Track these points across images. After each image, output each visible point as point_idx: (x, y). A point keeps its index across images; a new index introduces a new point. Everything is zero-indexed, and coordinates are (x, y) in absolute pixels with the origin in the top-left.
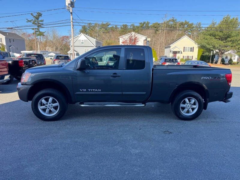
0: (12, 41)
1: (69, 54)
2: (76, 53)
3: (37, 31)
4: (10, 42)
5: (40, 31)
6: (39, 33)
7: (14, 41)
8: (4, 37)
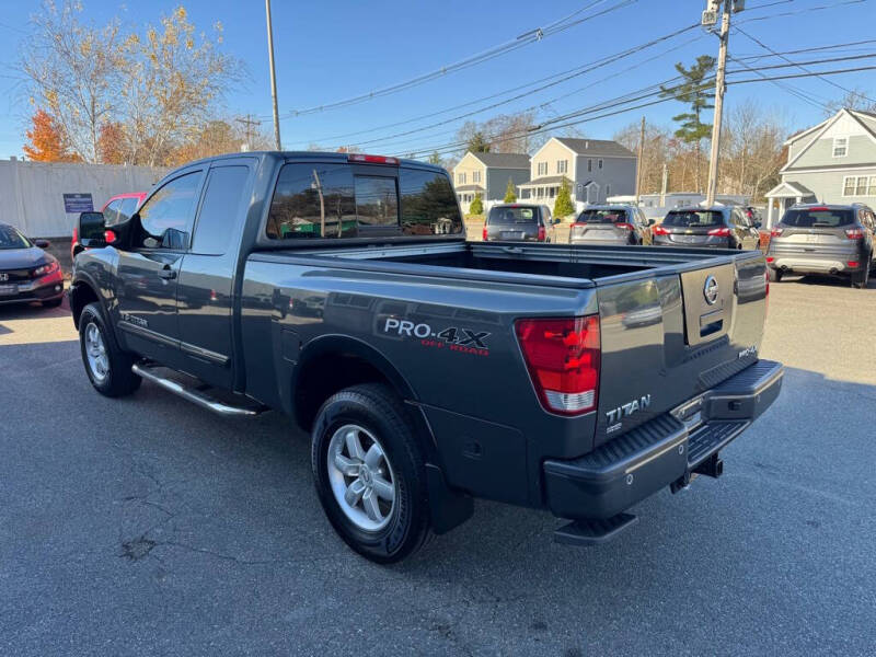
0: (595, 166)
1: (771, 201)
2: (801, 194)
3: (690, 125)
4: (590, 170)
5: (702, 121)
6: (695, 129)
7: (600, 167)
8: (575, 155)
